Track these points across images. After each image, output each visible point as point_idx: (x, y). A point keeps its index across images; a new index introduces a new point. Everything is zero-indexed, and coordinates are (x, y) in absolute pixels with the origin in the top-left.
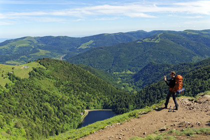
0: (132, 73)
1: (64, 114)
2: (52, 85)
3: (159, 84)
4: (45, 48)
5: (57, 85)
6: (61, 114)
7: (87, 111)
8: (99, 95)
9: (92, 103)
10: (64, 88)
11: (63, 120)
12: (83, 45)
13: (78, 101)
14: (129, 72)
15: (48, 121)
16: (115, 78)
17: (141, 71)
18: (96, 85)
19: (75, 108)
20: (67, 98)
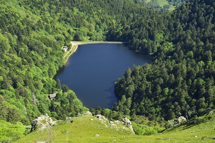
1: (31, 49)
6: (24, 49)
7: (75, 45)
8: (98, 14)
9: (85, 30)
11: (28, 61)
13: (58, 25)
19: (51, 38)
20: (35, 18)
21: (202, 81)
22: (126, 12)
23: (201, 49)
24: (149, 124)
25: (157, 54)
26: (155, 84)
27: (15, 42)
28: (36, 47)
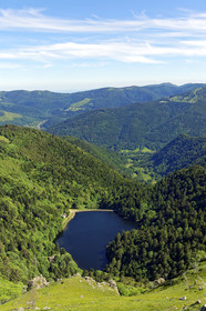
0: (149, 151)
1: (35, 215)
2: (18, 169)
3: (190, 170)
4: (12, 110)
5: (26, 169)
6: (29, 215)
7: (72, 212)
8: (93, 186)
9: (81, 199)
10: (38, 173)
11: (31, 226)
12: (74, 105)
13: (59, 195)
14: (145, 150)
15: (6, 227)
16: (123, 159)
17: (165, 149)
18: (89, 169)
19: (53, 206)
20: (41, 189)
21: (181, 245)
22: (117, 184)
23: (179, 217)
24: (135, 285)
25: (143, 221)
26: (141, 247)
27: (22, 210)
28: (40, 214)
